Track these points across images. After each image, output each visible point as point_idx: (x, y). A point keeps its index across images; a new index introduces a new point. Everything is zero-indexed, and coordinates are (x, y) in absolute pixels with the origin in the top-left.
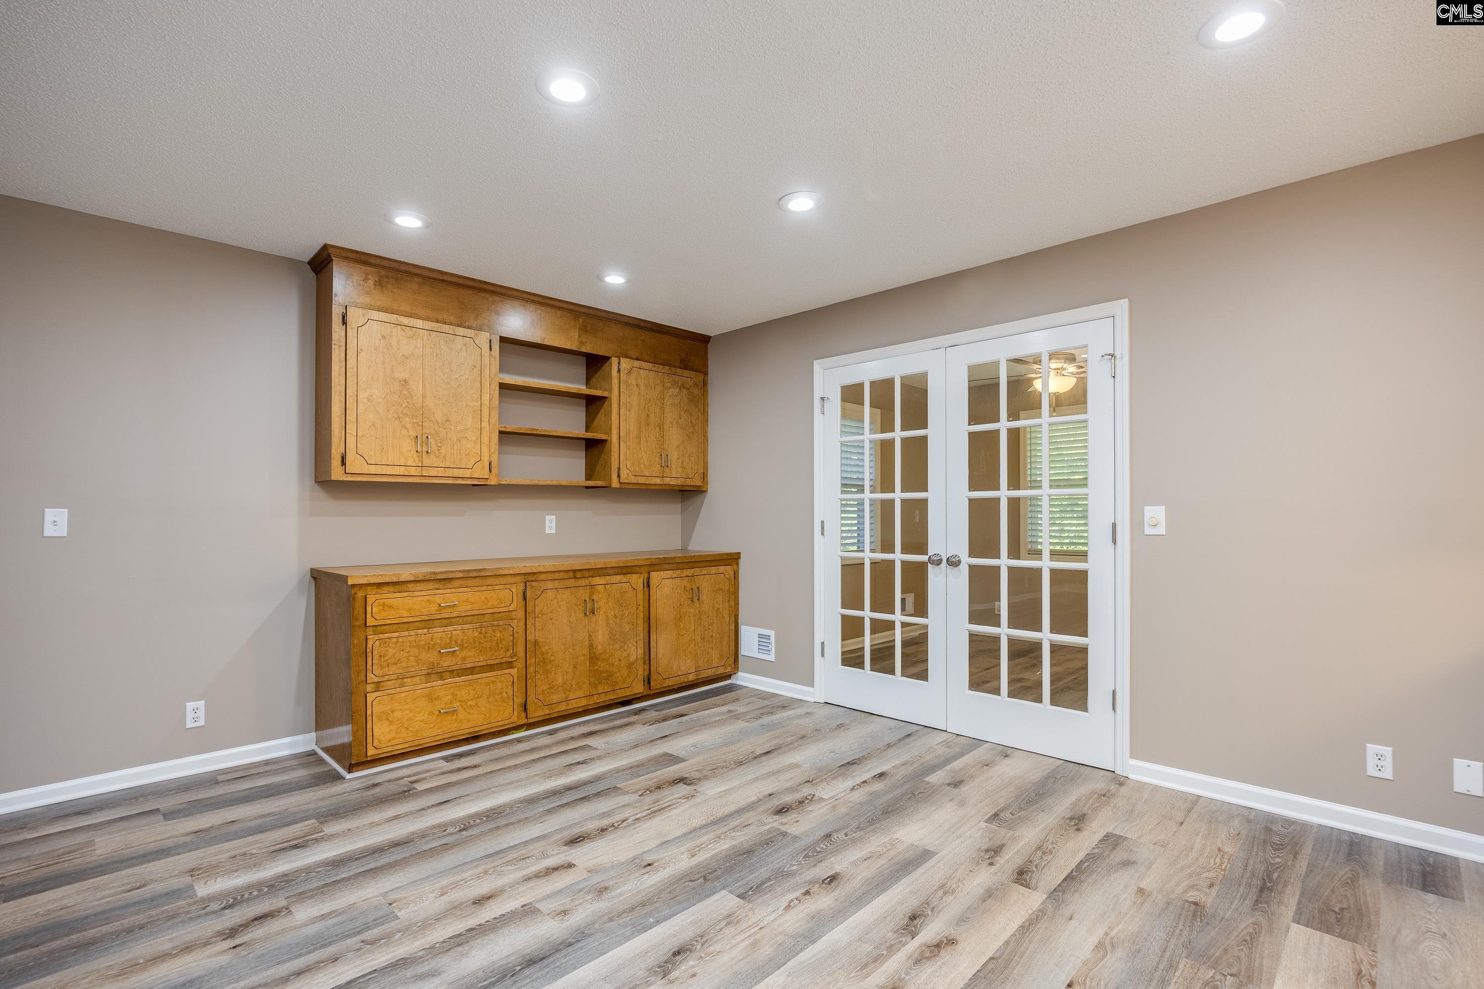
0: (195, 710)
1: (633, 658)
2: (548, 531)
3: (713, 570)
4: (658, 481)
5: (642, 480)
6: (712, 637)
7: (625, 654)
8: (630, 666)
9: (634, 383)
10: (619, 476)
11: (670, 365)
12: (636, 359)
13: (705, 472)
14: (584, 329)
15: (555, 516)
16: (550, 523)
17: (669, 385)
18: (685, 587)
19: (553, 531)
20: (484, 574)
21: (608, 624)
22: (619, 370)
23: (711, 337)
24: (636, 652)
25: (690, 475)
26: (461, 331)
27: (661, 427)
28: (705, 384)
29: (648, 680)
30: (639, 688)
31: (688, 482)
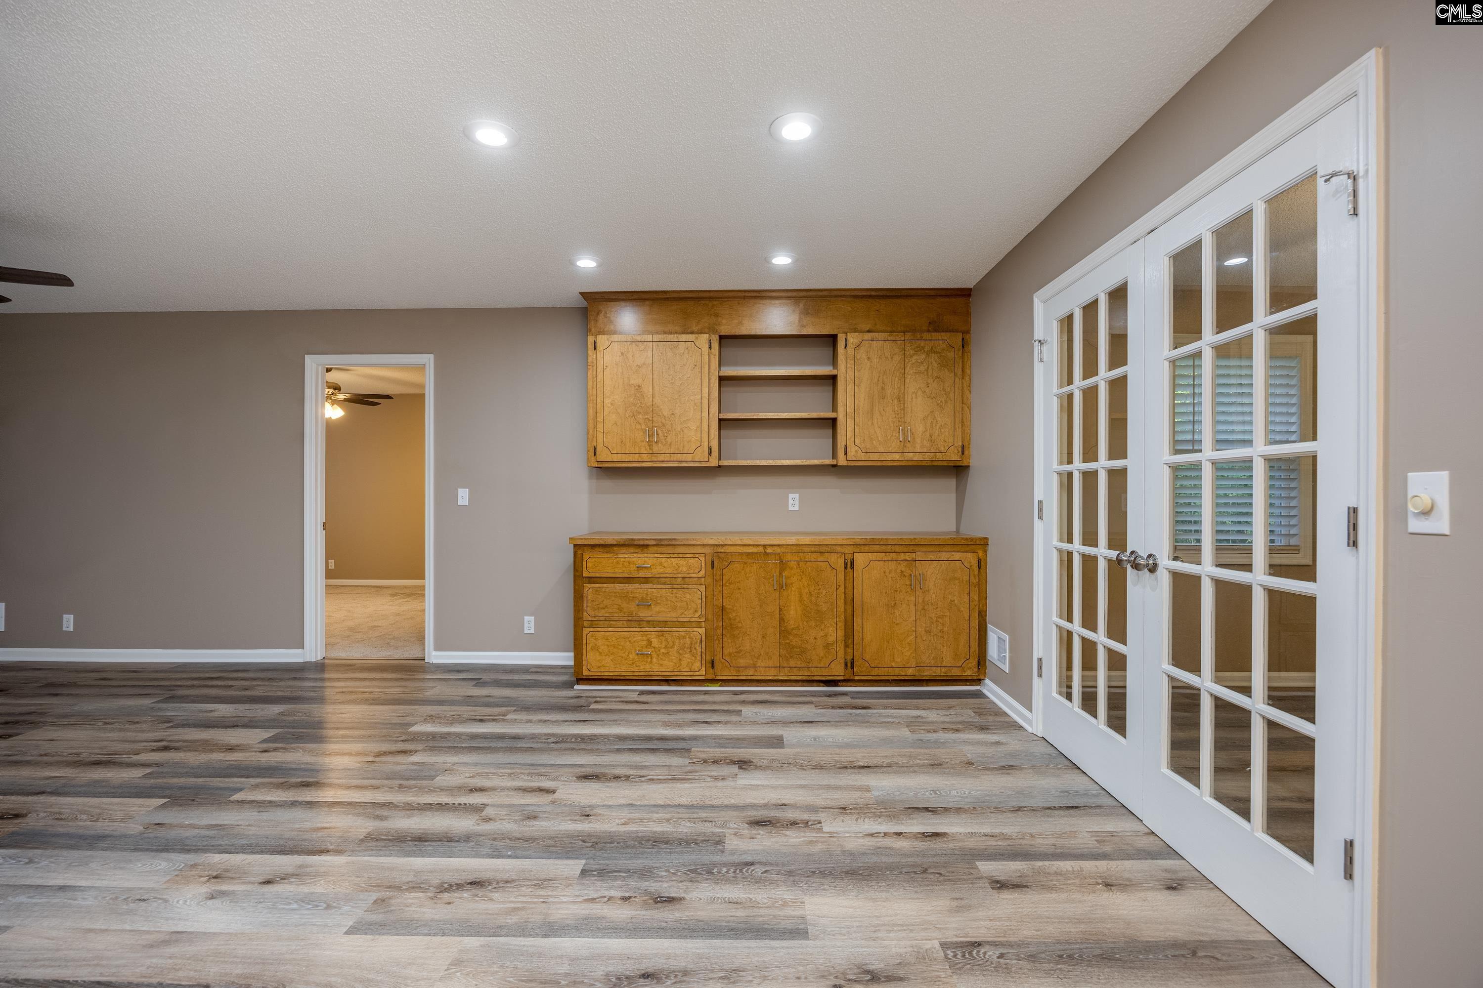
0: (529, 622)
1: (831, 639)
2: (791, 508)
3: (944, 556)
4: (897, 457)
5: (875, 457)
6: (942, 631)
7: (822, 633)
8: (827, 646)
9: (864, 356)
10: (846, 453)
11: (914, 331)
12: (869, 331)
13: (966, 444)
14: (806, 312)
15: (798, 495)
16: (794, 501)
17: (912, 352)
18: (902, 572)
19: (797, 508)
20: (674, 543)
21: (801, 600)
22: (846, 346)
23: (970, 289)
24: (834, 633)
25: (942, 449)
26: (684, 337)
27: (901, 399)
28: (964, 344)
29: (850, 664)
30: (838, 671)
31: (939, 456)
